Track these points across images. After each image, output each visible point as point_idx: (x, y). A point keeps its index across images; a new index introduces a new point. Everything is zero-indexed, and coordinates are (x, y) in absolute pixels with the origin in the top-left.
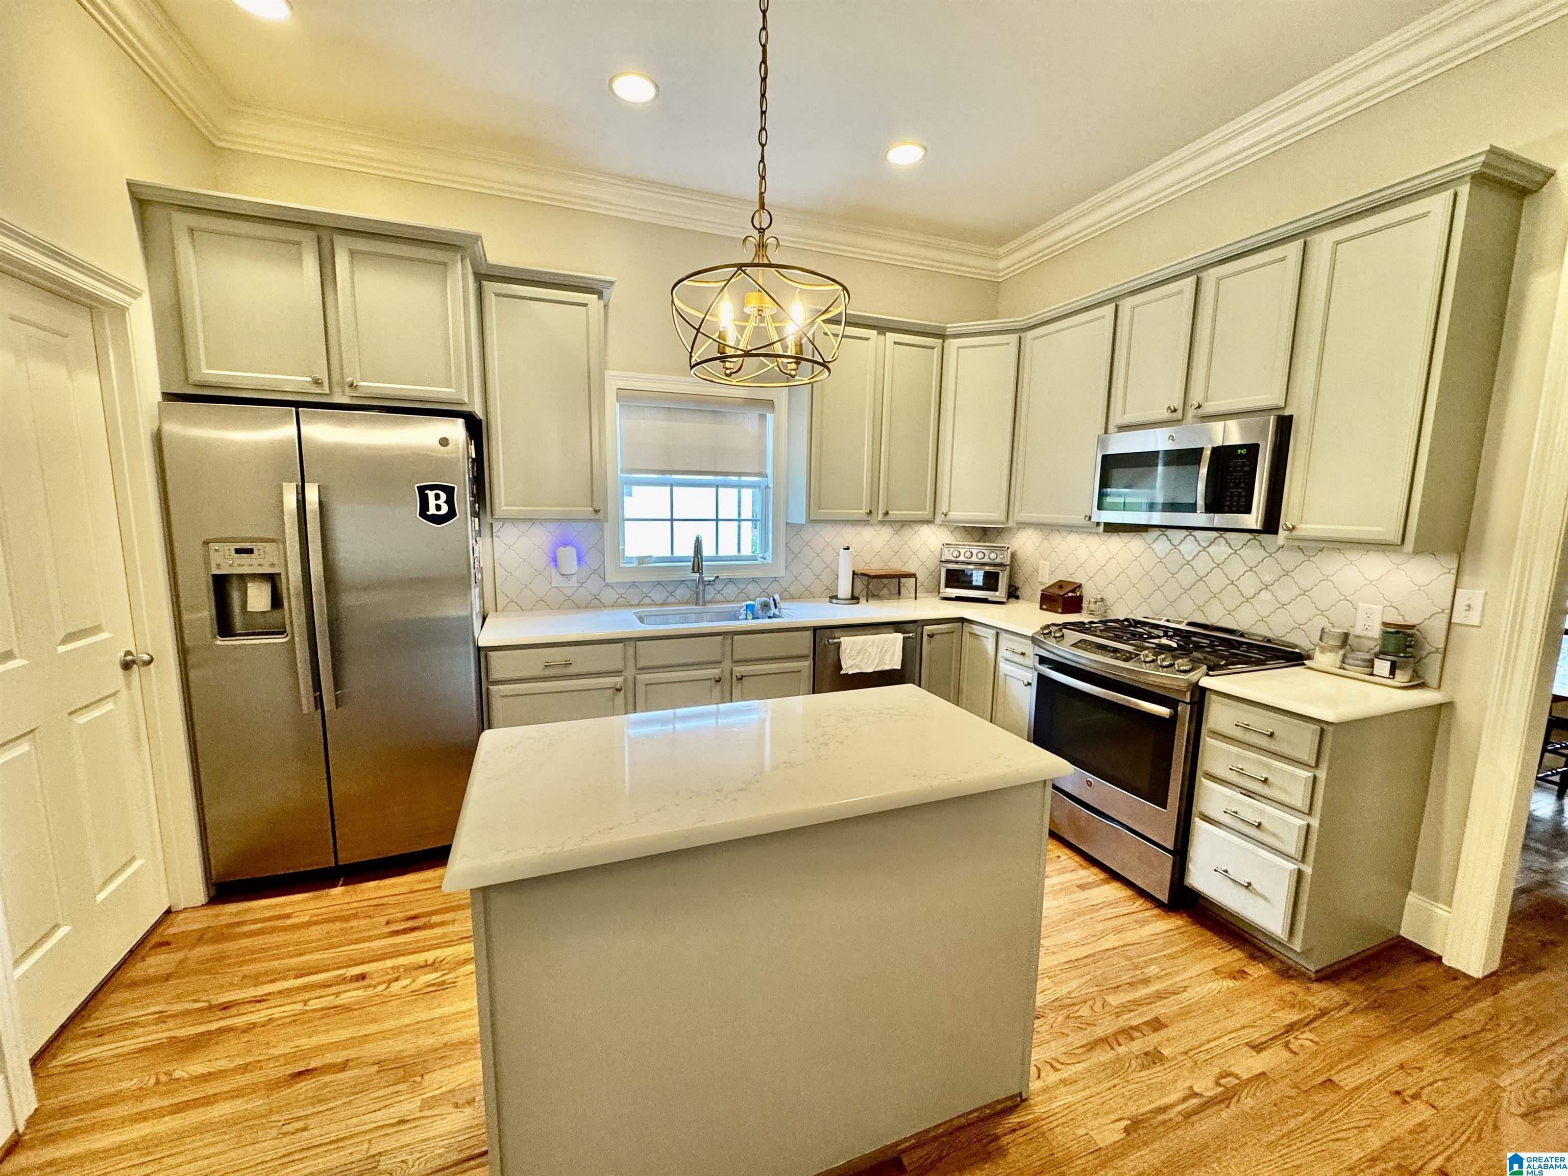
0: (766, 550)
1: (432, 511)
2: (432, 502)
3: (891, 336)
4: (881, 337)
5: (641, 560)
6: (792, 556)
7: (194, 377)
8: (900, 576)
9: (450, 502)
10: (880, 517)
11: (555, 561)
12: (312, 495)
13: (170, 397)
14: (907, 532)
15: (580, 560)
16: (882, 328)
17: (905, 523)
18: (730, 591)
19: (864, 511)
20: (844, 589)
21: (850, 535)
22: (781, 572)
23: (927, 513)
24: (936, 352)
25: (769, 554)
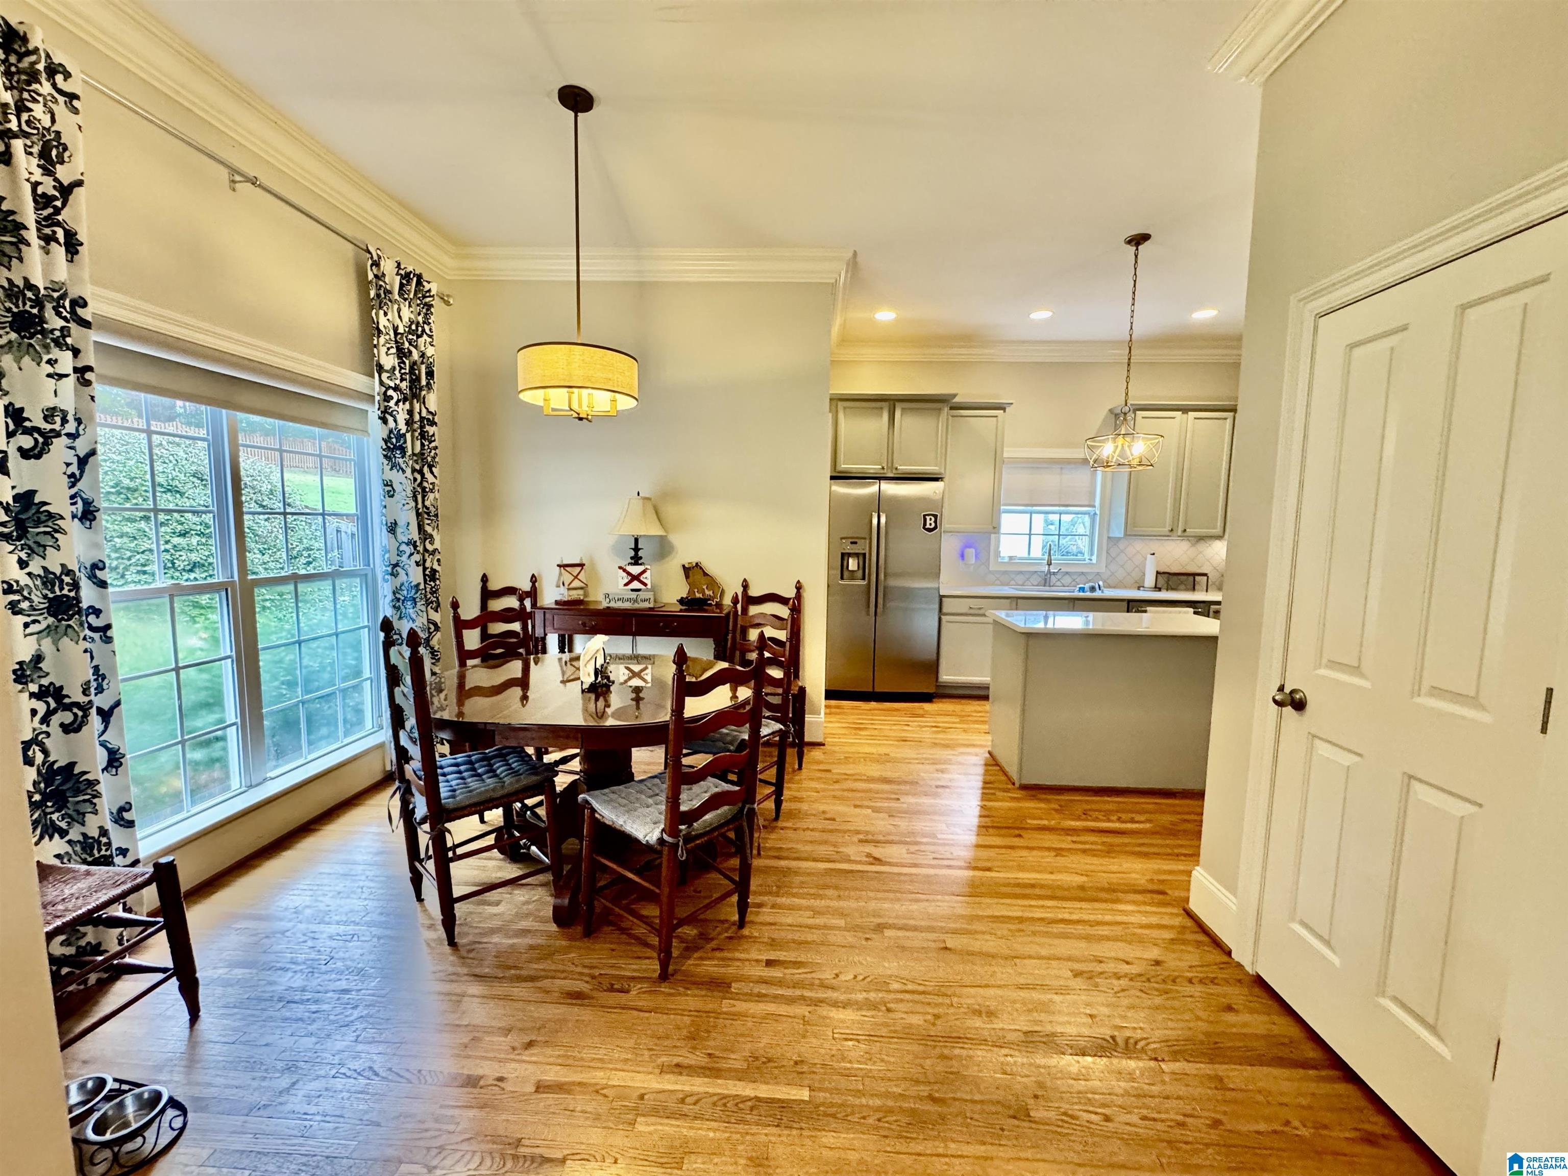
0: (1092, 555)
1: (928, 526)
2: (928, 522)
3: (1192, 415)
4: (1185, 416)
5: (1011, 558)
6: (1111, 559)
7: (839, 469)
8: (1194, 575)
9: (935, 522)
10: (1180, 533)
11: (962, 556)
12: (883, 520)
13: (832, 478)
14: (1202, 546)
15: (977, 557)
16: (1185, 410)
17: (1201, 538)
18: (1067, 580)
19: (1169, 528)
20: (1150, 581)
21: (1155, 546)
22: (1103, 569)
23: (1218, 531)
24: (1229, 422)
25: (1094, 558)
